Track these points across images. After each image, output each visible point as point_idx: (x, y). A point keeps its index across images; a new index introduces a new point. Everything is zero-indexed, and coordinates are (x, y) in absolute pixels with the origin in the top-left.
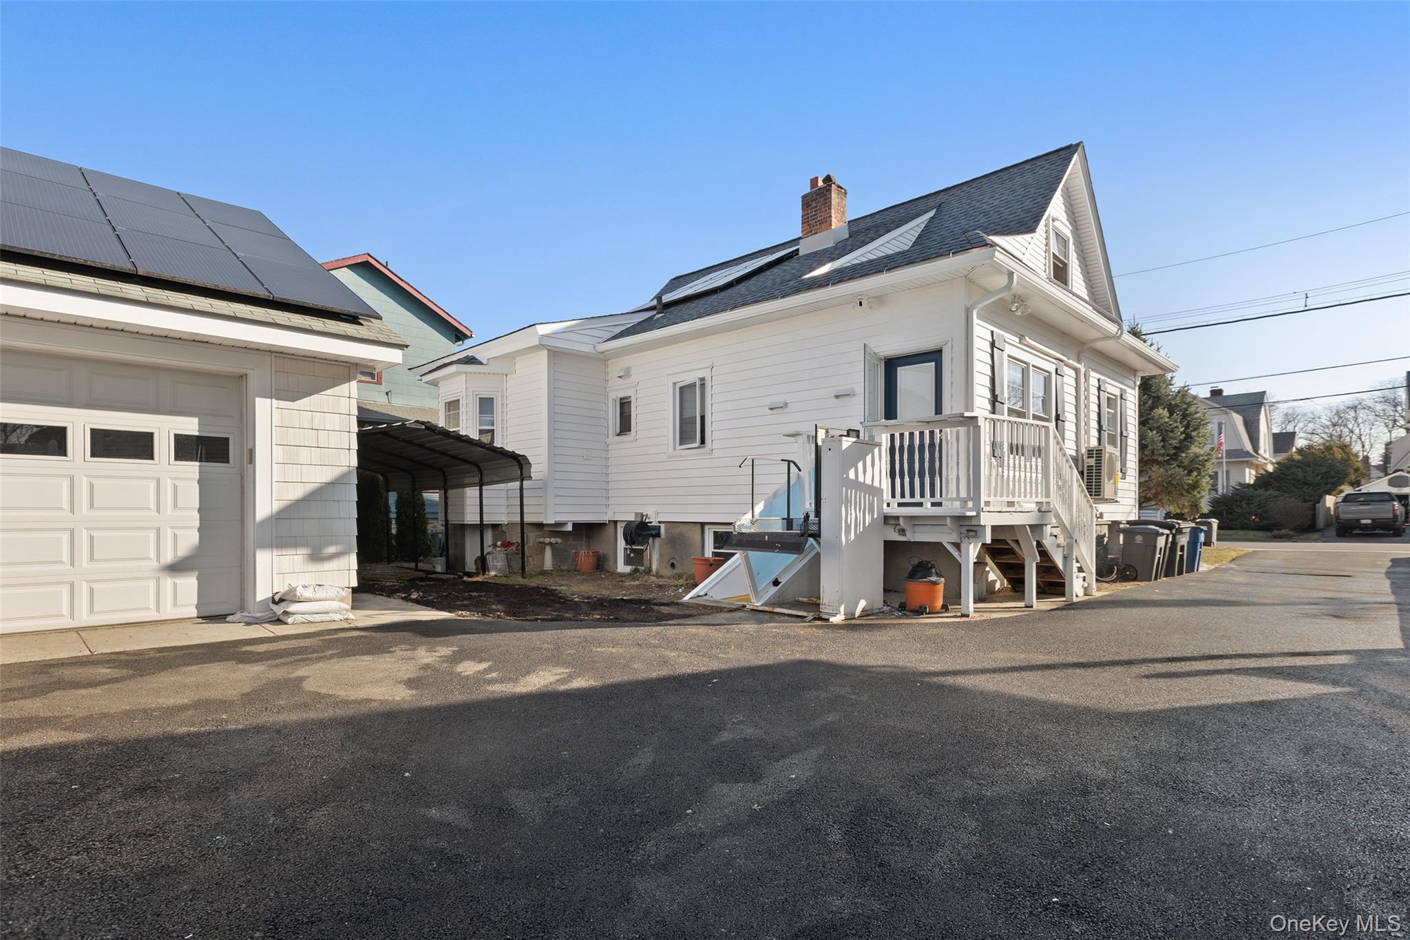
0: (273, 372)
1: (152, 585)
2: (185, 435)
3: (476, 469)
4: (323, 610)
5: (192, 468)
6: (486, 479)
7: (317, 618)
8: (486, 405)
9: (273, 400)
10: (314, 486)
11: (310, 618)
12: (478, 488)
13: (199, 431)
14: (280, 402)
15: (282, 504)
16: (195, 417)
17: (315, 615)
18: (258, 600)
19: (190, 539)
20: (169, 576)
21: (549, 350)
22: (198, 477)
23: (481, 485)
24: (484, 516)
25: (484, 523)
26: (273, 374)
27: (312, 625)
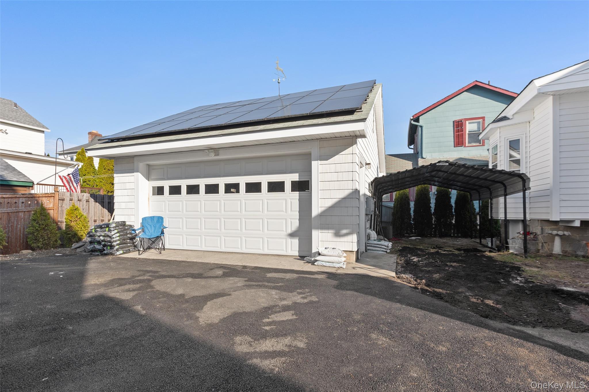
0: (319, 148)
1: (284, 241)
2: (295, 181)
3: (503, 186)
4: (331, 261)
5: (297, 194)
6: (508, 191)
7: (328, 264)
8: (514, 145)
9: (319, 161)
10: (336, 200)
11: (324, 264)
12: (503, 197)
13: (299, 179)
14: (322, 161)
15: (323, 209)
16: (298, 173)
17: (327, 263)
18: (313, 252)
19: (296, 224)
20: (290, 238)
21: (554, 95)
22: (298, 198)
23: (505, 195)
24: (508, 214)
25: (507, 219)
26: (319, 149)
27: (325, 267)
